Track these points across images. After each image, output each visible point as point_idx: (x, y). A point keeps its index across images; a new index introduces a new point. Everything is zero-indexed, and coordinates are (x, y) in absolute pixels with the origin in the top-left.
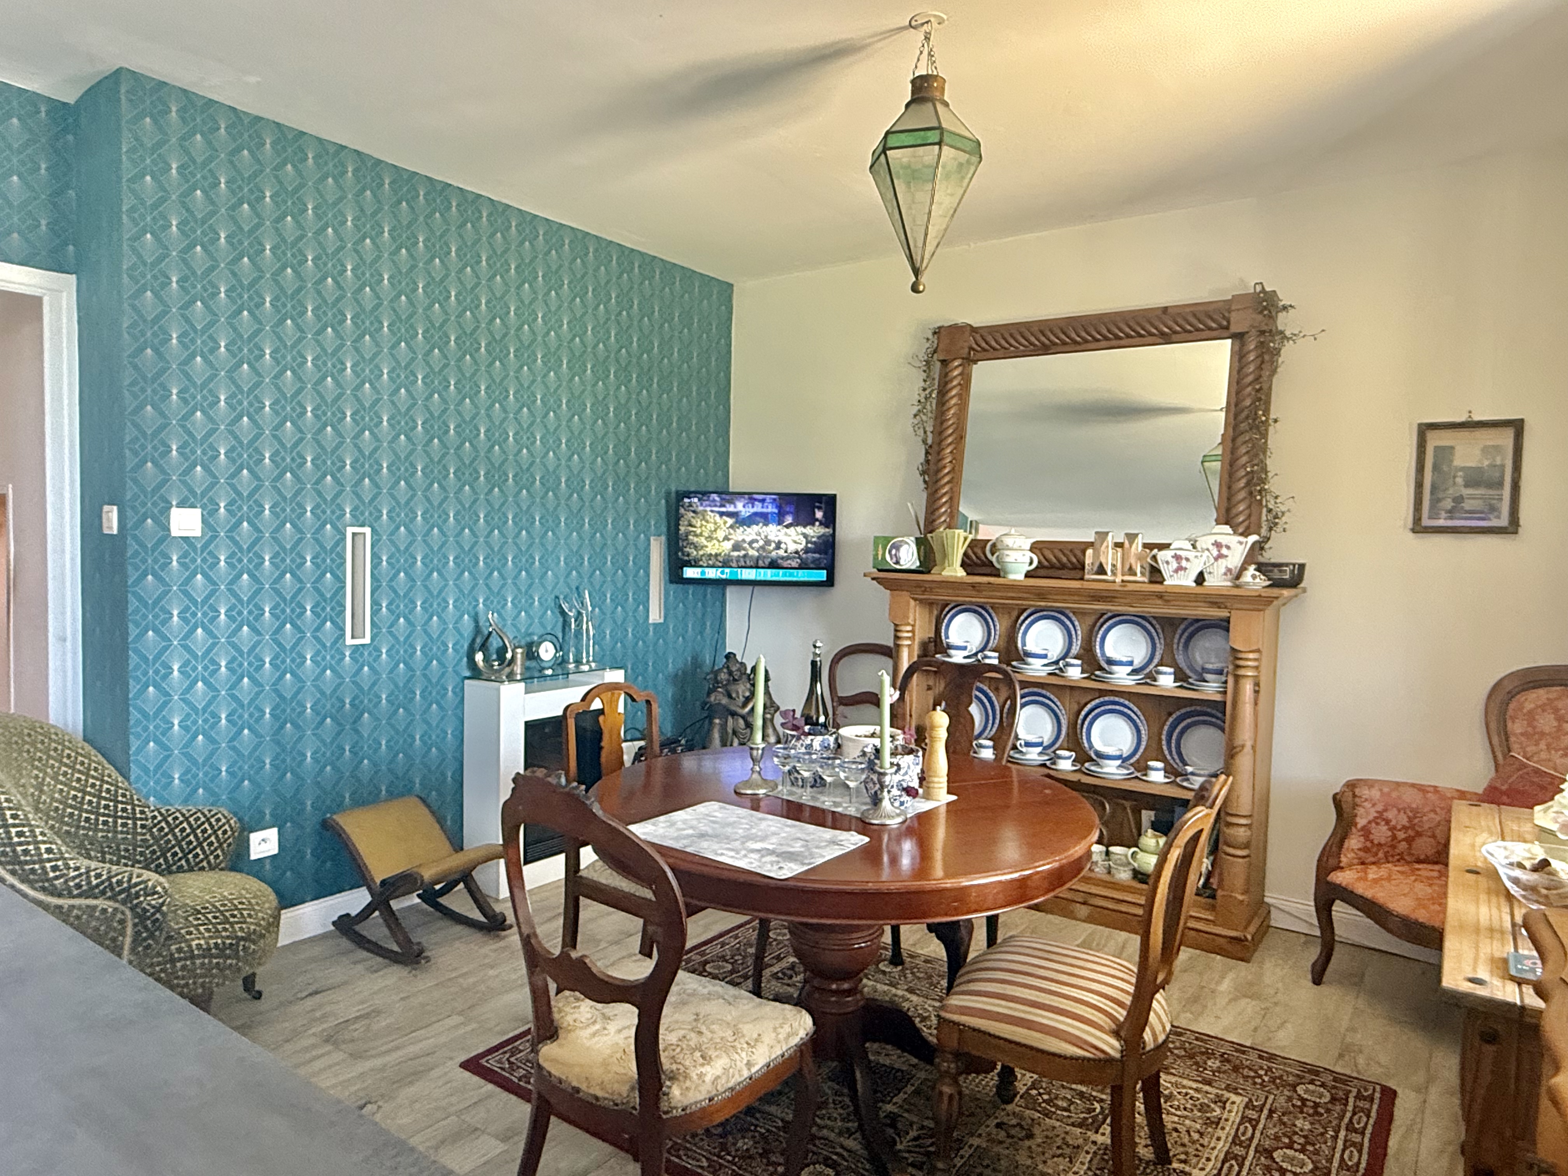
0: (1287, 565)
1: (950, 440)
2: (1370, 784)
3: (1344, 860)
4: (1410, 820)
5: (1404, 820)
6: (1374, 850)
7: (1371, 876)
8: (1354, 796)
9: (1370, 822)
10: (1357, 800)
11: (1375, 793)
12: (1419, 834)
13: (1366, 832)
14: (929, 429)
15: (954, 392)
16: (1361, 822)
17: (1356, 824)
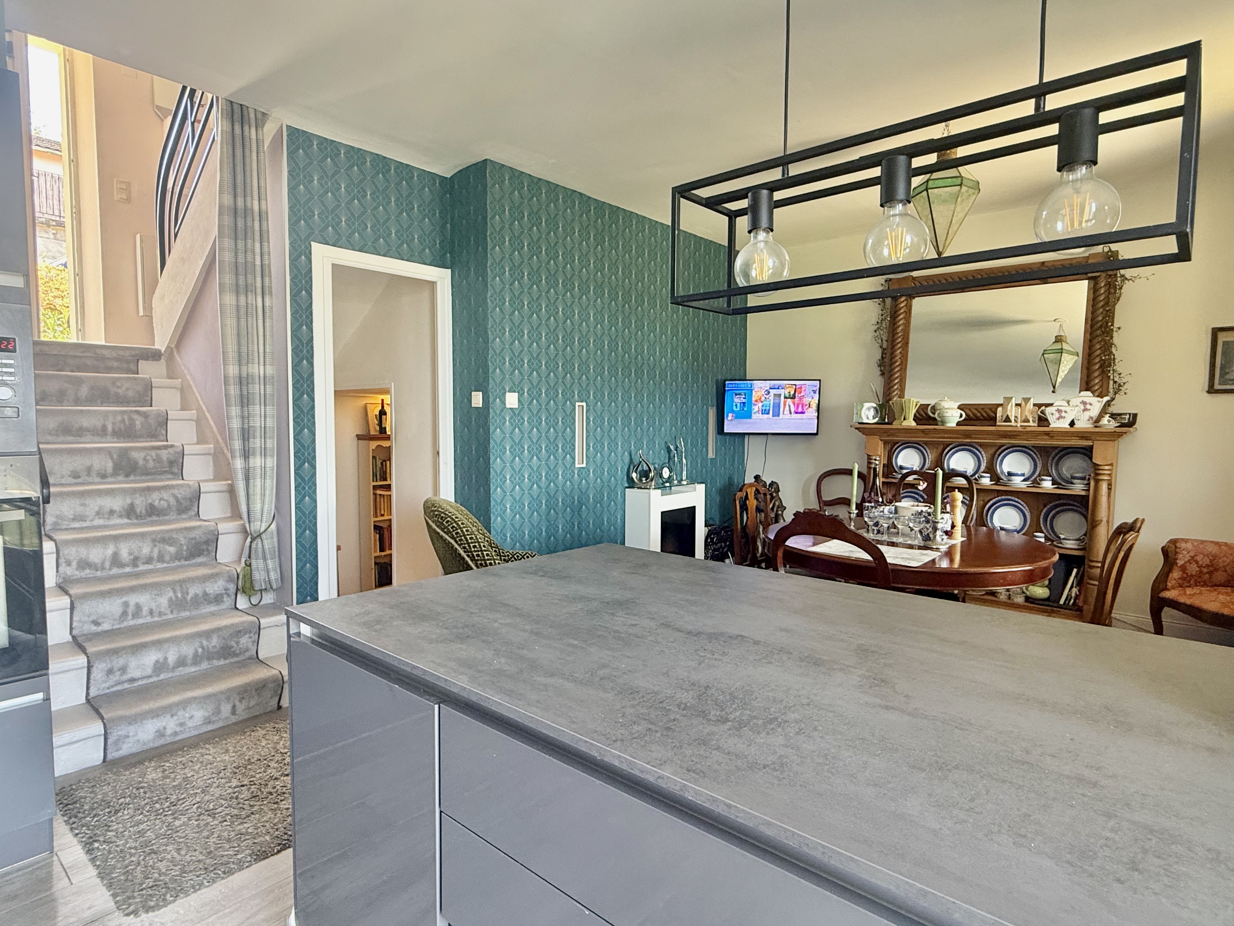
0: (1126, 414)
1: (899, 345)
2: (1186, 541)
3: (1169, 585)
4: (1211, 561)
5: (1207, 561)
6: (1188, 579)
7: (1188, 593)
8: (1176, 547)
9: (1186, 563)
10: (1178, 550)
11: (1189, 546)
12: (1217, 570)
13: (1183, 568)
14: (885, 338)
15: (901, 316)
16: (1180, 563)
17: (1177, 564)
